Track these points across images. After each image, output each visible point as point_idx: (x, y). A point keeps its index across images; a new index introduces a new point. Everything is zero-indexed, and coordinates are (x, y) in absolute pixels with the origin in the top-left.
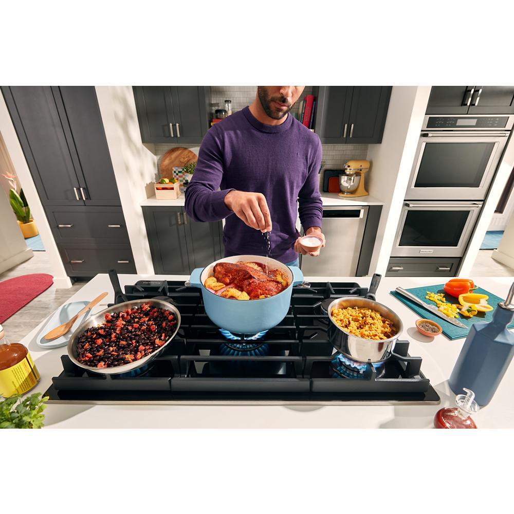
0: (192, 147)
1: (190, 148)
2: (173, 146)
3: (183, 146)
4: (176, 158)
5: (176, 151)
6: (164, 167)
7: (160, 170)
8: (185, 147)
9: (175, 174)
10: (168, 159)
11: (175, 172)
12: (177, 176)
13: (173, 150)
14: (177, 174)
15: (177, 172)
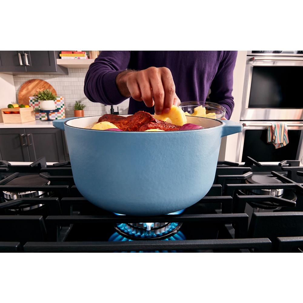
0: (48, 79)
1: (45, 79)
2: (31, 77)
3: (39, 78)
4: (33, 88)
5: (33, 82)
6: (21, 97)
7: (18, 100)
8: (41, 78)
9: (31, 103)
10: (25, 89)
11: (31, 101)
12: (34, 105)
13: (30, 82)
14: (33, 103)
15: (33, 101)
